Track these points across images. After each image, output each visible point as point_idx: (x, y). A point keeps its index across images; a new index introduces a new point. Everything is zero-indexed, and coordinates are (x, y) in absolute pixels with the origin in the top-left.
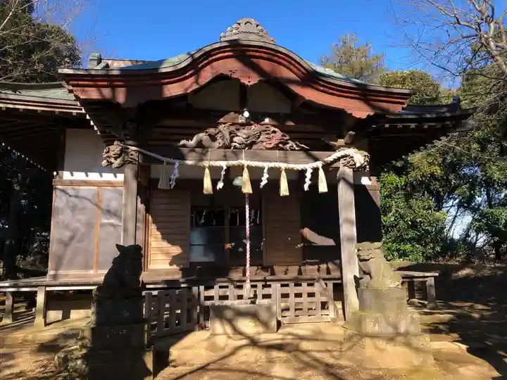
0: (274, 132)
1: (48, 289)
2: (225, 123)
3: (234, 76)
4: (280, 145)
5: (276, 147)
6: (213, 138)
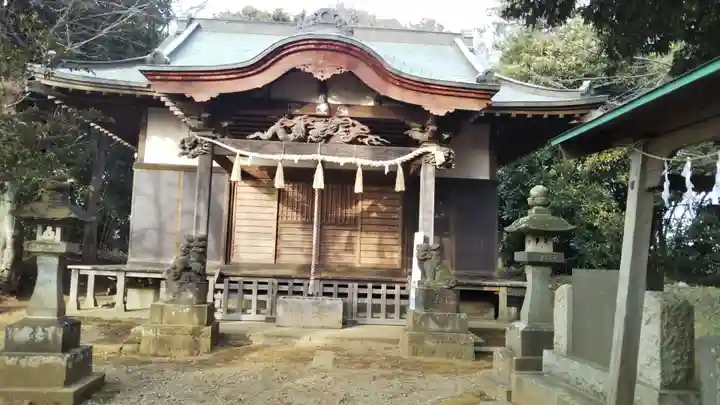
0: (354, 125)
1: (128, 275)
2: (301, 115)
3: (307, 70)
4: (359, 139)
5: (354, 142)
6: (288, 130)
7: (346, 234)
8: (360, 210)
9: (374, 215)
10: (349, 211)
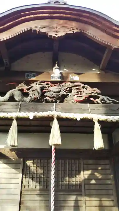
4: (92, 99)
7: (73, 198)
8: (83, 178)
9: (93, 182)
10: (74, 179)
